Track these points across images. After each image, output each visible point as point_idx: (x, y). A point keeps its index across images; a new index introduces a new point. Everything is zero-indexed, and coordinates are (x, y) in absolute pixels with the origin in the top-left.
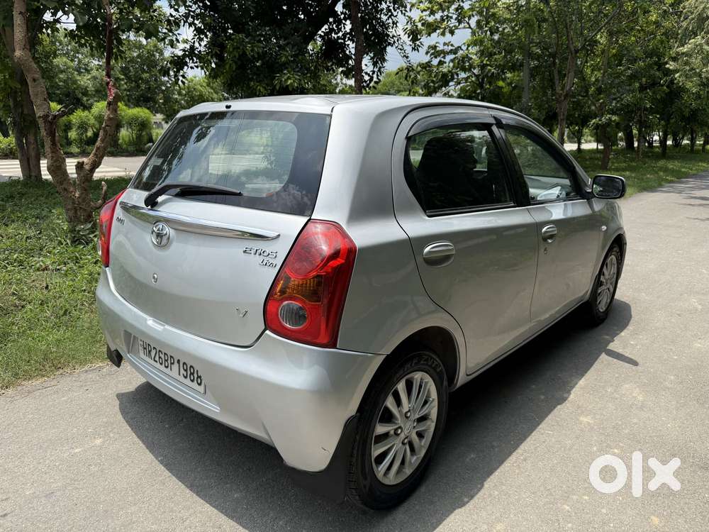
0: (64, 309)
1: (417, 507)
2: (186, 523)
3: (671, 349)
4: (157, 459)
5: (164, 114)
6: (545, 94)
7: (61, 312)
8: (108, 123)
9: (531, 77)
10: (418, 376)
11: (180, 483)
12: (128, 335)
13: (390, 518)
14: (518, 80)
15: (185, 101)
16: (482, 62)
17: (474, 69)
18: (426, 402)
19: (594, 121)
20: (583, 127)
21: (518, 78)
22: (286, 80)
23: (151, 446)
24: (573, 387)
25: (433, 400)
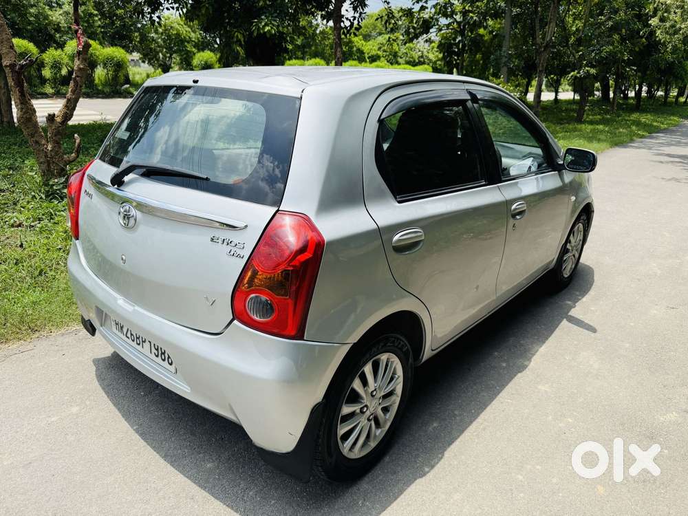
0: (39, 269)
1: (381, 477)
2: (161, 494)
3: (629, 316)
4: (132, 427)
5: (141, 53)
6: (526, 43)
7: (37, 273)
8: (79, 74)
9: (513, 24)
10: (384, 357)
11: (155, 453)
12: (100, 312)
13: (355, 489)
14: (499, 28)
15: (162, 39)
16: (464, 8)
17: (456, 15)
18: (392, 379)
19: (572, 73)
20: (561, 77)
21: (499, 26)
22: (264, 26)
23: (127, 415)
24: (534, 355)
25: (399, 377)
